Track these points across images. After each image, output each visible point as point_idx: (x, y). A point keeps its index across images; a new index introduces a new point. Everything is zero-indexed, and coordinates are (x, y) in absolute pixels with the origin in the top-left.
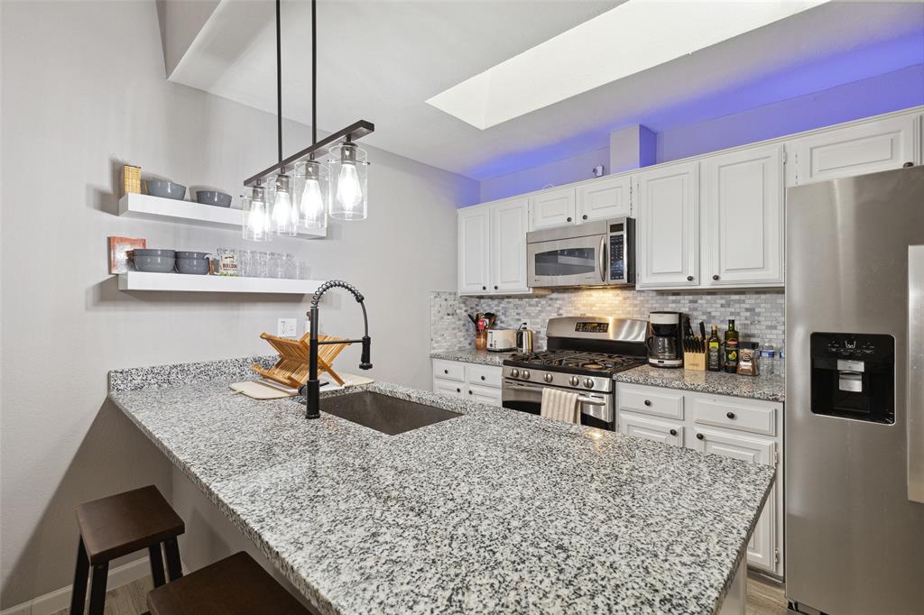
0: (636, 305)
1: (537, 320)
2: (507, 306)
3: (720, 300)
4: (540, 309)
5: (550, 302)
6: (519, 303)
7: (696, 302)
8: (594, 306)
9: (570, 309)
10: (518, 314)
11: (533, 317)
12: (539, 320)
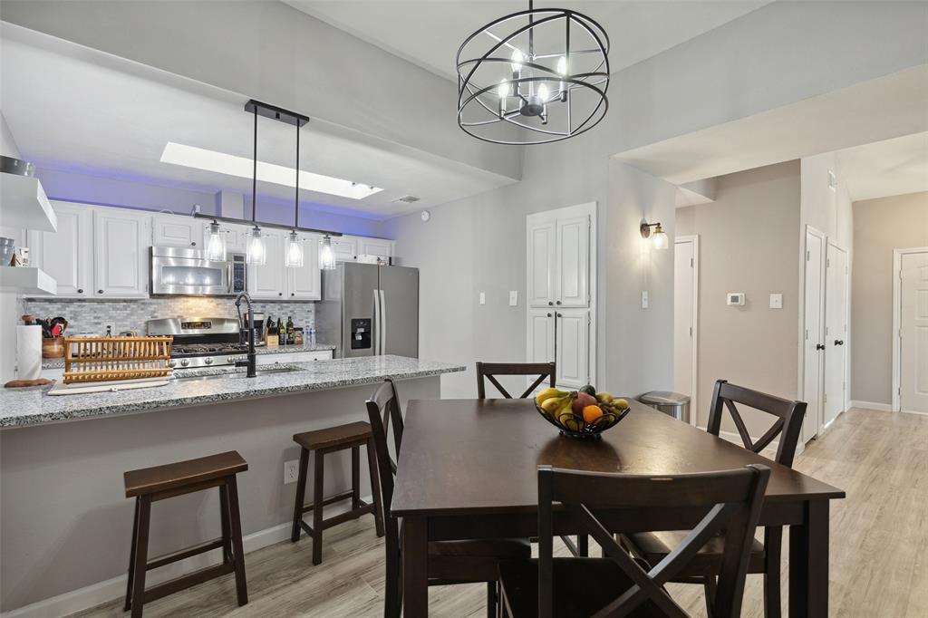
0: (226, 309)
1: (125, 323)
2: (80, 309)
3: (278, 306)
4: (128, 312)
5: (143, 306)
6: (99, 306)
7: (264, 307)
8: (191, 309)
9: (167, 312)
10: (95, 318)
11: (119, 320)
12: (128, 323)
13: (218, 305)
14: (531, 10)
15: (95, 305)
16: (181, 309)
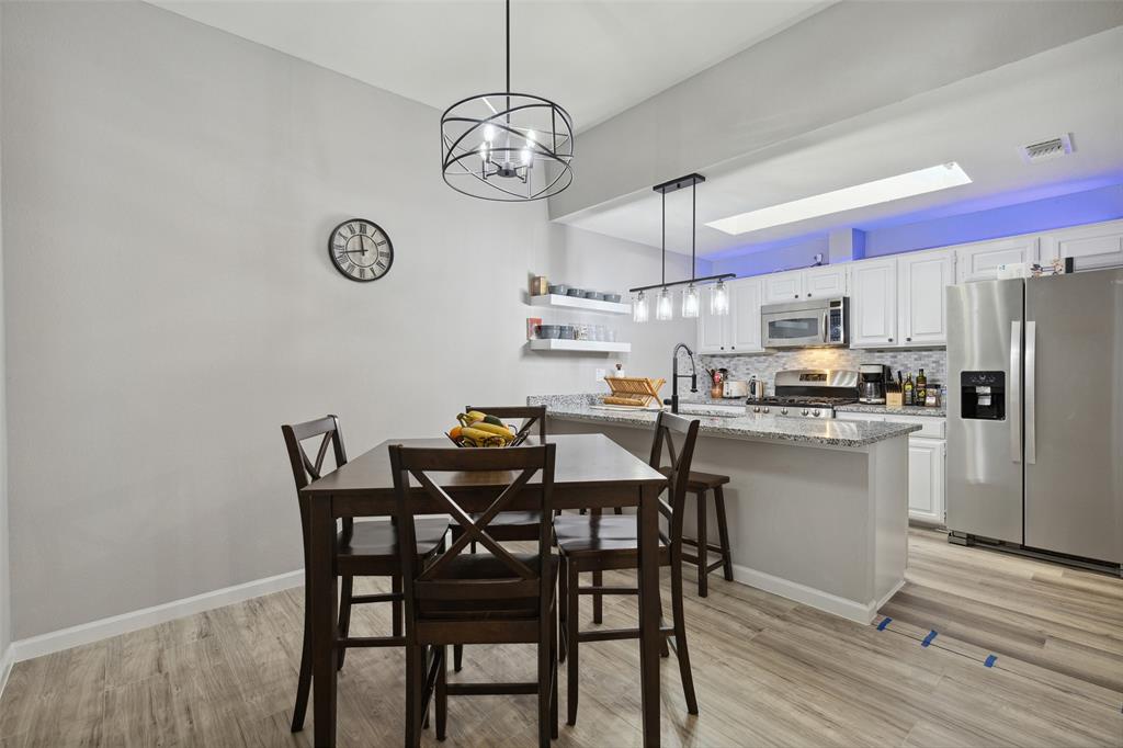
0: (848, 361)
1: (765, 374)
2: (737, 363)
4: (768, 364)
5: (777, 359)
7: (895, 357)
8: (815, 361)
9: (794, 364)
10: (747, 369)
11: (762, 371)
12: (767, 374)
13: (840, 355)
14: (508, 94)
15: (747, 359)
16: (806, 361)
